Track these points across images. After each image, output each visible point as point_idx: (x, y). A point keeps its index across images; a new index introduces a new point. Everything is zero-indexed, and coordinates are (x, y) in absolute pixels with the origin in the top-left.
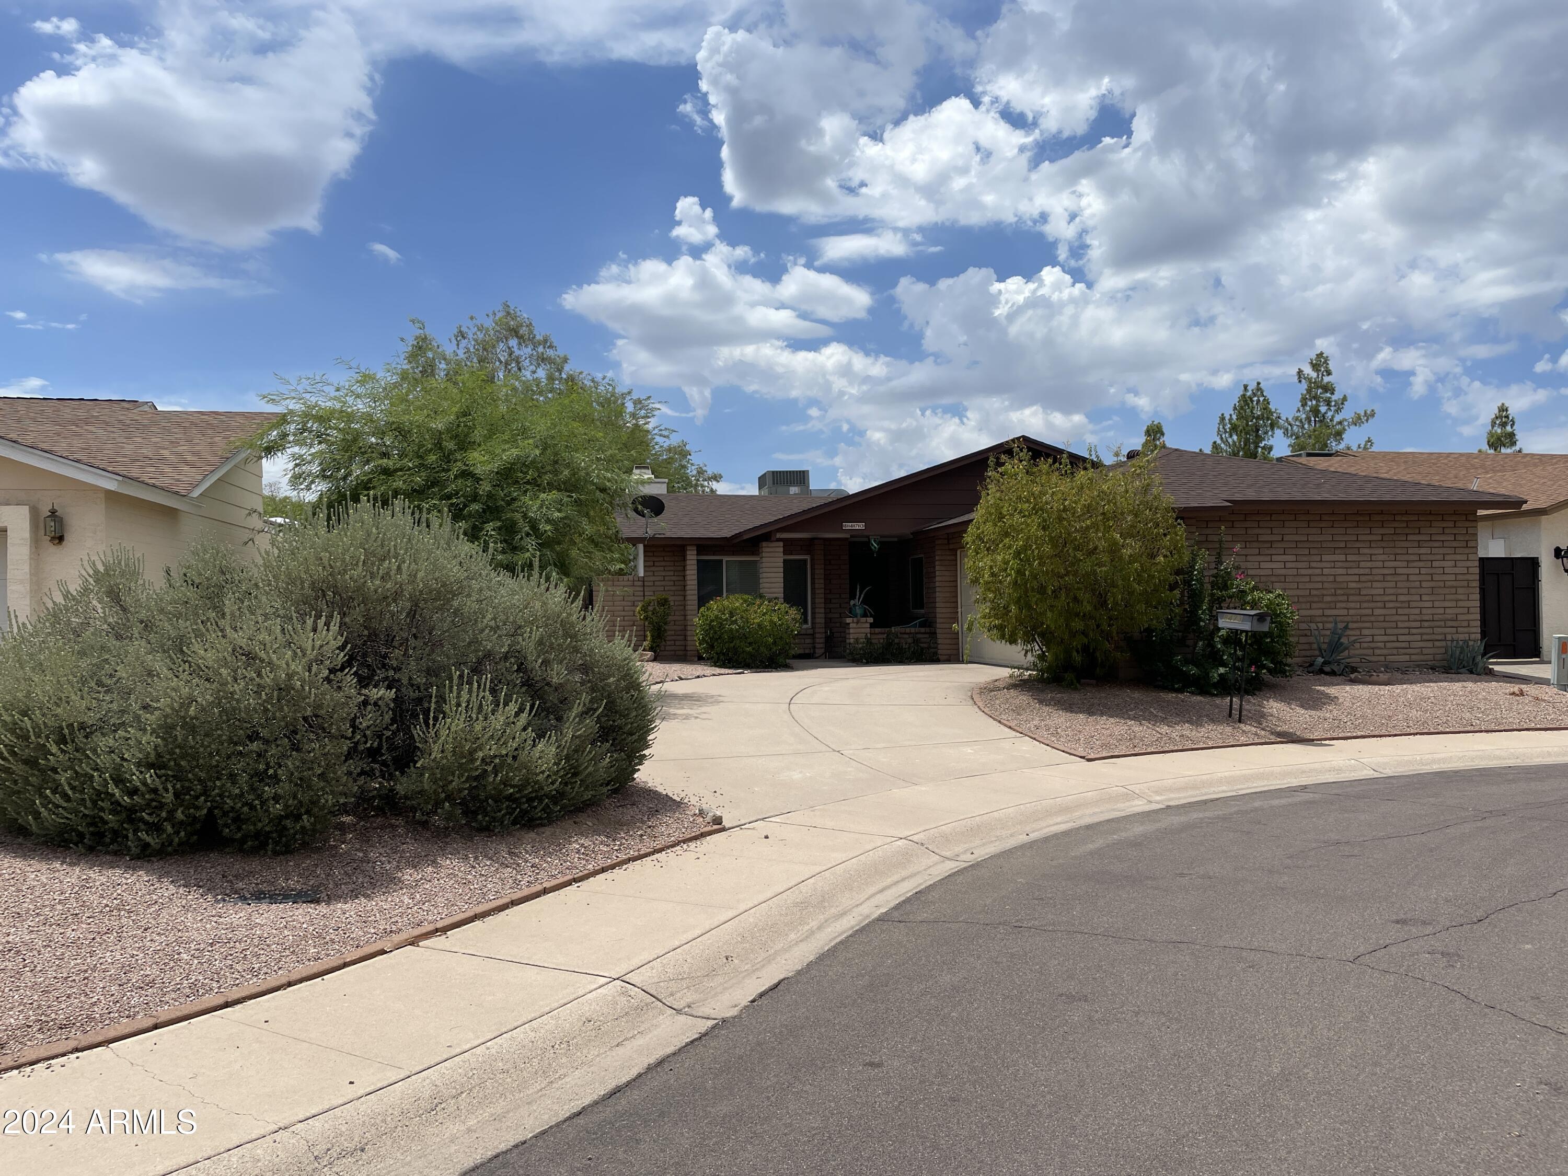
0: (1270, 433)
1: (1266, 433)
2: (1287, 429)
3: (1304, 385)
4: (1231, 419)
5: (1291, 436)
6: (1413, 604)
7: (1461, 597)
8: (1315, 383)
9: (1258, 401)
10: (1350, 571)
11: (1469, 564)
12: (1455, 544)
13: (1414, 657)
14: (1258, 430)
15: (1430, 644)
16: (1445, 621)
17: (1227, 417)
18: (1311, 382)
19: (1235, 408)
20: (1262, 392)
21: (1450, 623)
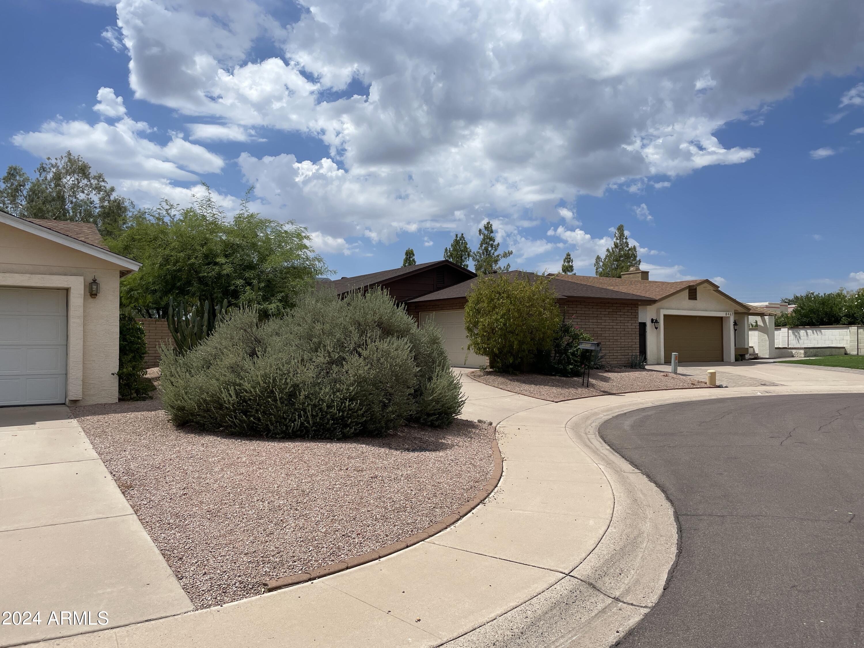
0: (467, 259)
1: (466, 258)
2: (474, 257)
3: (482, 237)
4: (450, 251)
5: (476, 261)
6: (618, 341)
7: (634, 338)
8: (487, 236)
9: (462, 243)
10: (599, 327)
11: (636, 325)
12: (631, 316)
13: (619, 362)
14: (462, 257)
15: (623, 357)
16: (628, 347)
17: (448, 249)
18: (485, 236)
19: (452, 246)
20: (464, 239)
21: (630, 348)
